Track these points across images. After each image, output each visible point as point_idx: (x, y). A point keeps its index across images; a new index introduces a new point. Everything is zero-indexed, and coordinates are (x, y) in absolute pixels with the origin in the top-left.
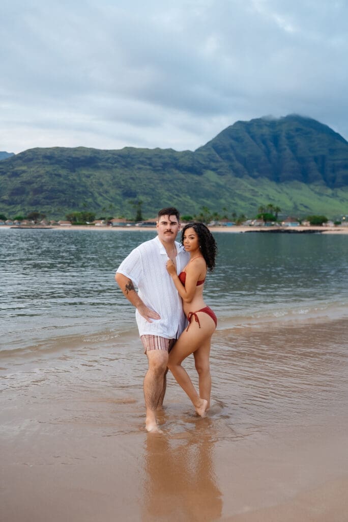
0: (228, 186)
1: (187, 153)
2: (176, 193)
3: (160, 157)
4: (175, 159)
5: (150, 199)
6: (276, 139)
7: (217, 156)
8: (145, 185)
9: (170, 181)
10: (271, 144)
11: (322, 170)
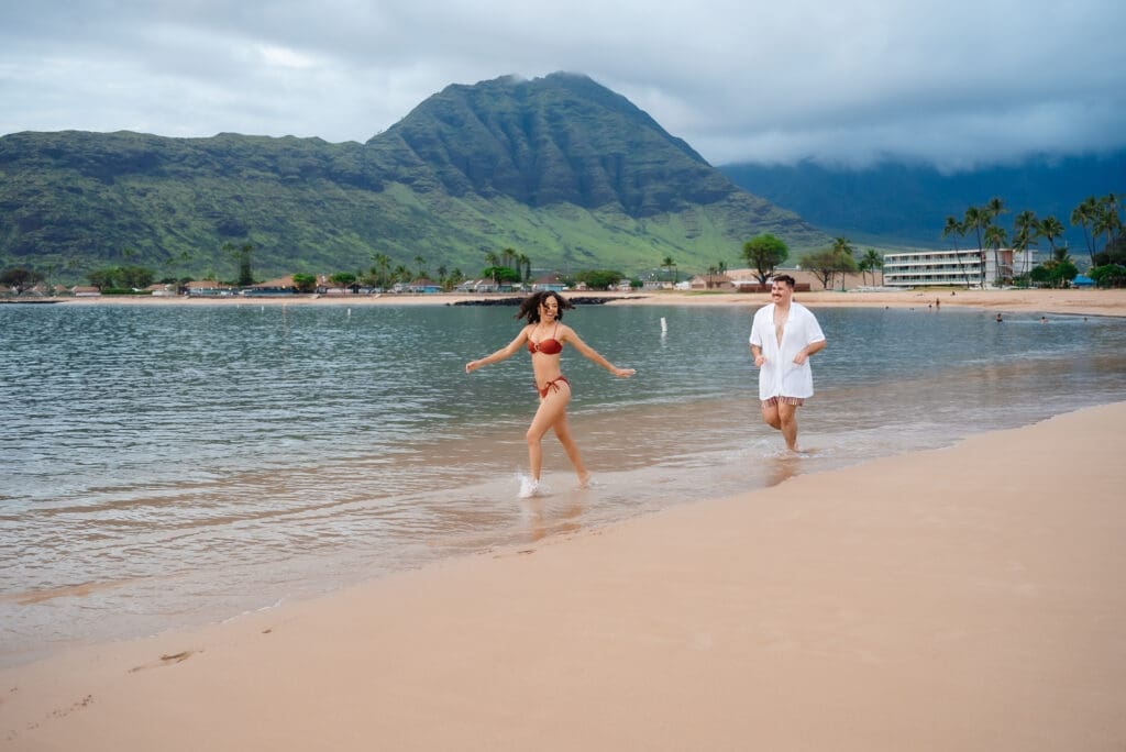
0: (435, 213)
1: (351, 147)
2: (331, 227)
3: (296, 155)
4: (325, 158)
5: (275, 241)
6: (527, 122)
7: (412, 153)
8: (264, 211)
9: (317, 204)
10: (518, 131)
11: (617, 183)
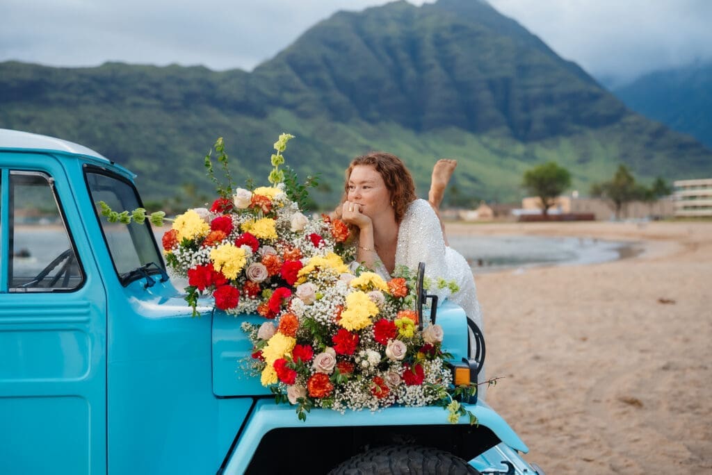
0: (318, 139)
1: (235, 75)
3: (180, 82)
4: (210, 85)
5: (155, 167)
6: (413, 47)
7: (297, 79)
8: (147, 138)
10: (403, 55)
11: (505, 107)
